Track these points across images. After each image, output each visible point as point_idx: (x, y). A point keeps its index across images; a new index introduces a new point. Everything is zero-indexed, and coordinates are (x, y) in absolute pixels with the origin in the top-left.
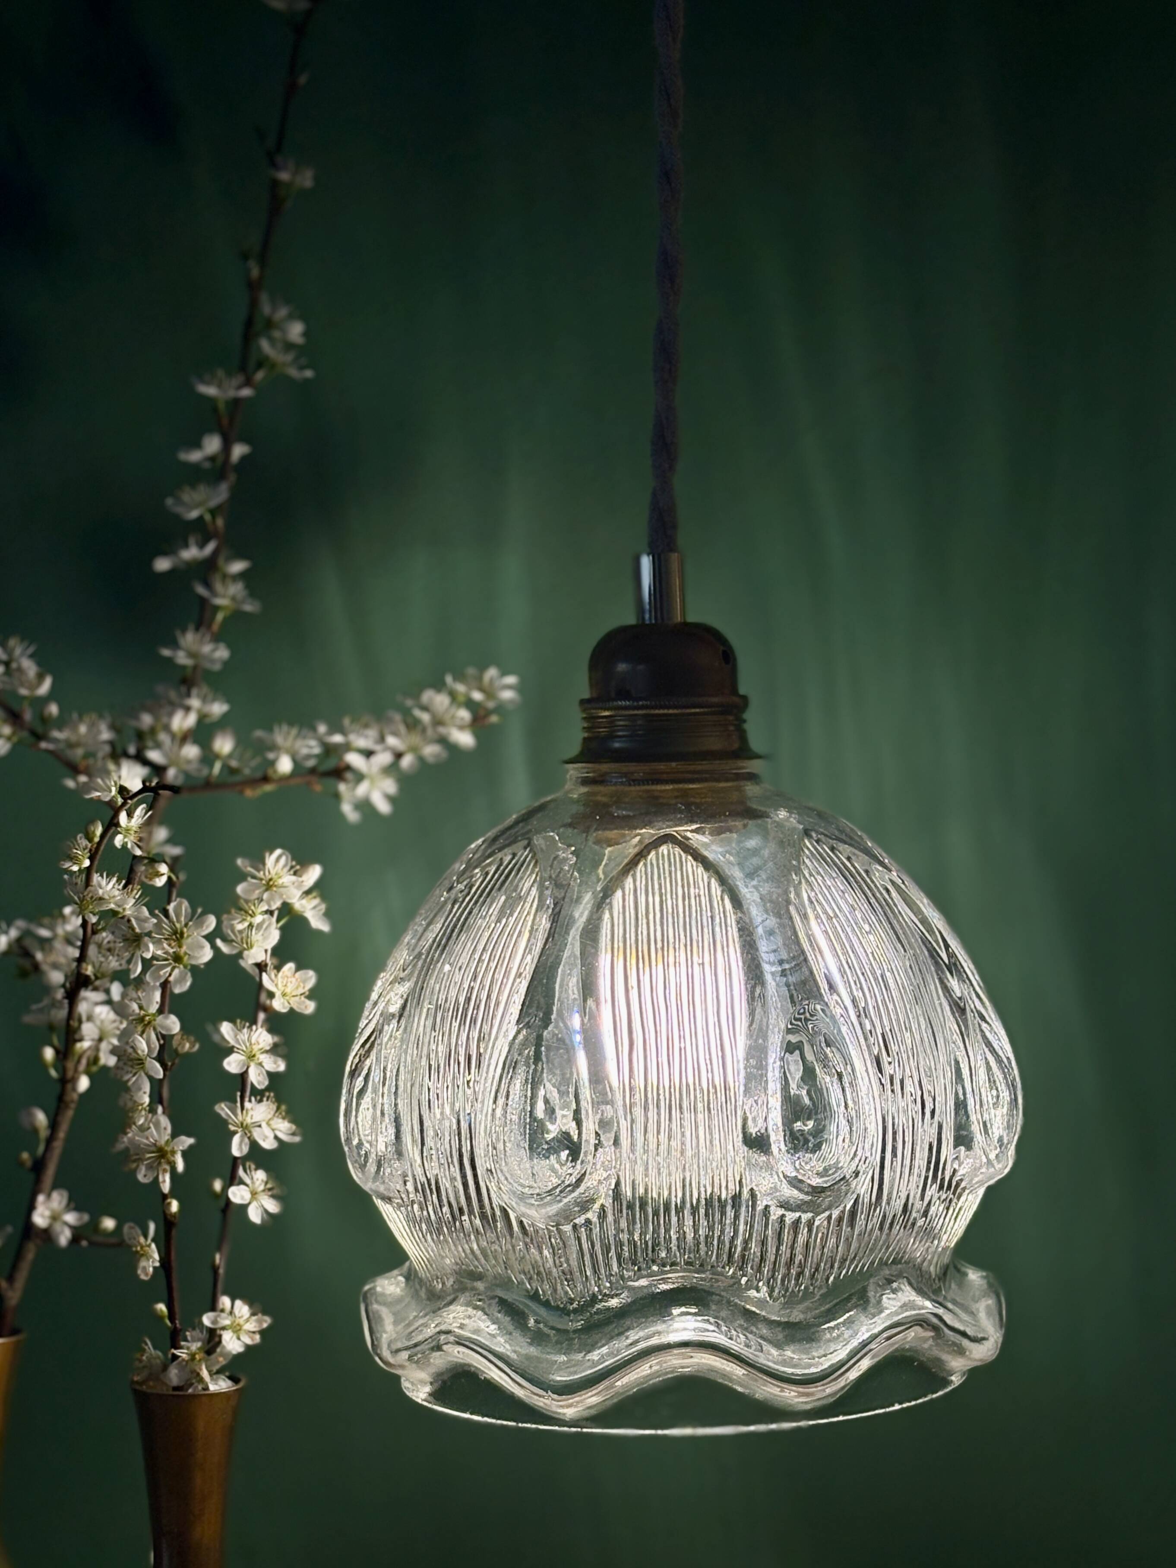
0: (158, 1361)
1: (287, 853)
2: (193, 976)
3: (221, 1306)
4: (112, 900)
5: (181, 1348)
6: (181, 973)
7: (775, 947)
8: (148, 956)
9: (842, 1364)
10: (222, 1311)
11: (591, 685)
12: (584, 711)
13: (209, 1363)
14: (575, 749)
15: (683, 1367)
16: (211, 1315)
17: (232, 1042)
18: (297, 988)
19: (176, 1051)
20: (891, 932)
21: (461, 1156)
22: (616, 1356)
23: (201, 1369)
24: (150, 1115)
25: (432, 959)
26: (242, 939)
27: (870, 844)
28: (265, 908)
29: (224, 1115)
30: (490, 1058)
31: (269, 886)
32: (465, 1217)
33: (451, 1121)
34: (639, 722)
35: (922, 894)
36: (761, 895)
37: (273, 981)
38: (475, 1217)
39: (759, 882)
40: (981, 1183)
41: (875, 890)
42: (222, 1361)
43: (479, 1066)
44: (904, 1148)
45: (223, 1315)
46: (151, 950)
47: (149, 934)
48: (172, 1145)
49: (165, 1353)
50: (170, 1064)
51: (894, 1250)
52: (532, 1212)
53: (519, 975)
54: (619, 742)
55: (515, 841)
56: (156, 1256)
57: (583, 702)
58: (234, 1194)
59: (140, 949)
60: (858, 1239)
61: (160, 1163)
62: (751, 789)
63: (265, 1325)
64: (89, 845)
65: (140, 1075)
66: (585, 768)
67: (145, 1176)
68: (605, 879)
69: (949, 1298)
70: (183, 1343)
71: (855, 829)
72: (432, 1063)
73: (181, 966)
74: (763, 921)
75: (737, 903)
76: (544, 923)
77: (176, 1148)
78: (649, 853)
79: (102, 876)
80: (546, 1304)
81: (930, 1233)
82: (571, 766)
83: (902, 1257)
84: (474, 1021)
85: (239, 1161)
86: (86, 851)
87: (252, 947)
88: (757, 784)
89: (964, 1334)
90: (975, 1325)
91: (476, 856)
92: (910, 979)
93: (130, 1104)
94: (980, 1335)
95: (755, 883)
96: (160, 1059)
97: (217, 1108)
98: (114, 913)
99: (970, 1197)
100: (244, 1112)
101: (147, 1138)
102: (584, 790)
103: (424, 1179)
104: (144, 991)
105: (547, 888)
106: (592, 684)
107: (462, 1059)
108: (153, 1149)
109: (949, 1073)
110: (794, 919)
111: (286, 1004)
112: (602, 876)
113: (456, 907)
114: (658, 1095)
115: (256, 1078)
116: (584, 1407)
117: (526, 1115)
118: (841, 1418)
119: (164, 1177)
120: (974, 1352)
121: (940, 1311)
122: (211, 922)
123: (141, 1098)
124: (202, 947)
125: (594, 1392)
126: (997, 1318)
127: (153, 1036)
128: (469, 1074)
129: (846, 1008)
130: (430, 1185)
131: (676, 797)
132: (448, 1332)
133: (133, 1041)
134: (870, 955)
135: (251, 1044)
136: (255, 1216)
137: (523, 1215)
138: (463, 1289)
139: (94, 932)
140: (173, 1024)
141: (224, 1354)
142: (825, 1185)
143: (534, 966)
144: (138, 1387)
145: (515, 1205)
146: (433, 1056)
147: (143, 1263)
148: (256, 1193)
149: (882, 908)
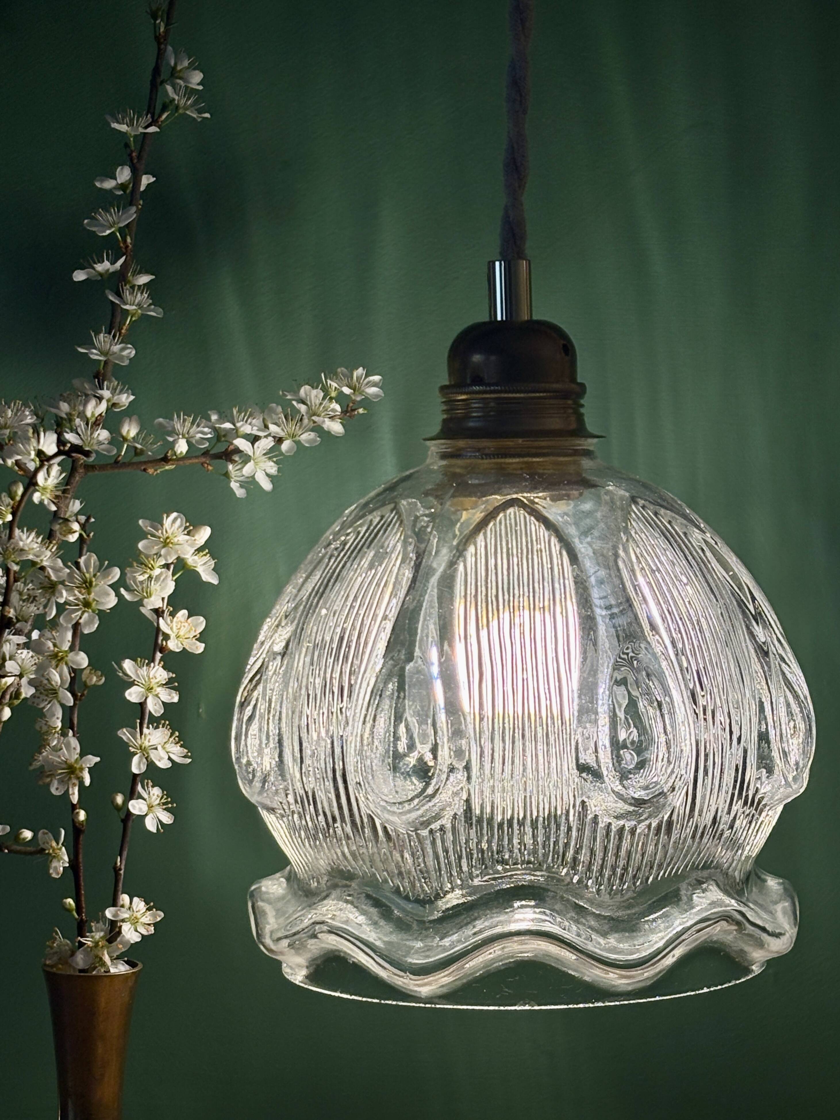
0: (67, 948)
1: (182, 516)
2: (100, 619)
3: (121, 903)
4: (32, 552)
5: (87, 937)
6: (89, 616)
7: (605, 594)
8: (62, 601)
9: (658, 952)
10: (123, 906)
11: (450, 375)
12: (444, 396)
13: (110, 949)
14: (436, 428)
15: (522, 953)
16: (112, 909)
17: (134, 677)
18: (189, 631)
19: (85, 684)
20: (705, 585)
21: (334, 771)
22: (464, 943)
23: (103, 954)
24: (62, 738)
25: (311, 605)
26: (142, 589)
27: (688, 511)
28: (163, 562)
29: (124, 738)
30: (360, 687)
31: (166, 543)
32: (338, 824)
33: (326, 741)
34: (492, 404)
35: (732, 554)
36: (594, 550)
37: (168, 625)
38: (346, 825)
39: (592, 538)
40: (780, 801)
41: (692, 549)
42: (122, 948)
43: (350, 696)
44: (714, 768)
45: (122, 909)
46: (64, 596)
47: (62, 583)
48: (80, 763)
49: (73, 941)
50: (79, 694)
51: (704, 856)
52: (394, 819)
53: (385, 618)
54: (472, 421)
55: (384, 505)
56: (66, 858)
57: (443, 388)
58: (134, 807)
59: (54, 595)
60: (673, 847)
61: (70, 778)
62: (586, 463)
63: (159, 919)
64: (12, 502)
65: (54, 703)
66: (444, 444)
67: (57, 789)
68: (460, 535)
69: (751, 900)
70: (88, 934)
71: (676, 498)
72: (311, 692)
73: (90, 611)
74: (596, 572)
75: (574, 558)
76: (408, 574)
77: (84, 766)
78: (498, 514)
79: (23, 531)
80: (407, 898)
81: (734, 844)
82: (434, 442)
83: (712, 862)
84: (346, 657)
85: (138, 779)
86: (9, 507)
87: (151, 596)
88: (592, 459)
89: (764, 929)
90: (773, 922)
91: (350, 519)
92: (721, 625)
93: (45, 728)
94: (777, 931)
95: (589, 539)
96: (71, 690)
97: (120, 733)
98: (33, 563)
99: (770, 813)
100: (143, 736)
101: (59, 757)
102: (444, 463)
103: (302, 792)
104: (58, 631)
105: (410, 544)
106: (451, 372)
107: (336, 690)
108: (64, 766)
109: (754, 707)
110: (622, 572)
111: (180, 645)
112: (457, 533)
113: (332, 561)
114: (504, 723)
115: (154, 707)
116: (438, 986)
117: (390, 735)
118: (657, 998)
119: (73, 789)
120: (772, 945)
121: (744, 909)
122: (116, 573)
123: (55, 722)
124: (108, 595)
125: (447, 973)
126: (792, 918)
127: (65, 670)
128: (342, 701)
129: (666, 647)
130: (307, 797)
131: (521, 469)
132: (322, 923)
133: (48, 674)
134: (687, 603)
135: (149, 678)
136: (151, 825)
137: (387, 821)
138: (335, 886)
139: (16, 580)
140: (82, 660)
141: (124, 943)
142: (646, 798)
143: (398, 609)
144: (48, 969)
145: (380, 813)
146: (311, 688)
147: (54, 864)
148: (152, 806)
149: (698, 565)
